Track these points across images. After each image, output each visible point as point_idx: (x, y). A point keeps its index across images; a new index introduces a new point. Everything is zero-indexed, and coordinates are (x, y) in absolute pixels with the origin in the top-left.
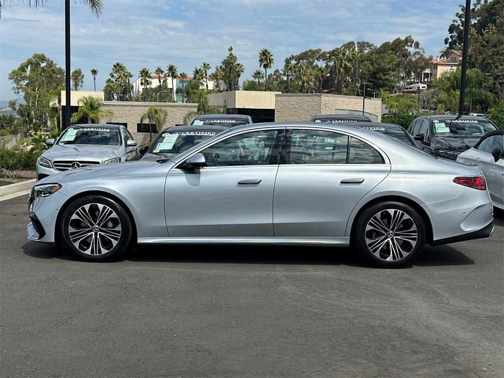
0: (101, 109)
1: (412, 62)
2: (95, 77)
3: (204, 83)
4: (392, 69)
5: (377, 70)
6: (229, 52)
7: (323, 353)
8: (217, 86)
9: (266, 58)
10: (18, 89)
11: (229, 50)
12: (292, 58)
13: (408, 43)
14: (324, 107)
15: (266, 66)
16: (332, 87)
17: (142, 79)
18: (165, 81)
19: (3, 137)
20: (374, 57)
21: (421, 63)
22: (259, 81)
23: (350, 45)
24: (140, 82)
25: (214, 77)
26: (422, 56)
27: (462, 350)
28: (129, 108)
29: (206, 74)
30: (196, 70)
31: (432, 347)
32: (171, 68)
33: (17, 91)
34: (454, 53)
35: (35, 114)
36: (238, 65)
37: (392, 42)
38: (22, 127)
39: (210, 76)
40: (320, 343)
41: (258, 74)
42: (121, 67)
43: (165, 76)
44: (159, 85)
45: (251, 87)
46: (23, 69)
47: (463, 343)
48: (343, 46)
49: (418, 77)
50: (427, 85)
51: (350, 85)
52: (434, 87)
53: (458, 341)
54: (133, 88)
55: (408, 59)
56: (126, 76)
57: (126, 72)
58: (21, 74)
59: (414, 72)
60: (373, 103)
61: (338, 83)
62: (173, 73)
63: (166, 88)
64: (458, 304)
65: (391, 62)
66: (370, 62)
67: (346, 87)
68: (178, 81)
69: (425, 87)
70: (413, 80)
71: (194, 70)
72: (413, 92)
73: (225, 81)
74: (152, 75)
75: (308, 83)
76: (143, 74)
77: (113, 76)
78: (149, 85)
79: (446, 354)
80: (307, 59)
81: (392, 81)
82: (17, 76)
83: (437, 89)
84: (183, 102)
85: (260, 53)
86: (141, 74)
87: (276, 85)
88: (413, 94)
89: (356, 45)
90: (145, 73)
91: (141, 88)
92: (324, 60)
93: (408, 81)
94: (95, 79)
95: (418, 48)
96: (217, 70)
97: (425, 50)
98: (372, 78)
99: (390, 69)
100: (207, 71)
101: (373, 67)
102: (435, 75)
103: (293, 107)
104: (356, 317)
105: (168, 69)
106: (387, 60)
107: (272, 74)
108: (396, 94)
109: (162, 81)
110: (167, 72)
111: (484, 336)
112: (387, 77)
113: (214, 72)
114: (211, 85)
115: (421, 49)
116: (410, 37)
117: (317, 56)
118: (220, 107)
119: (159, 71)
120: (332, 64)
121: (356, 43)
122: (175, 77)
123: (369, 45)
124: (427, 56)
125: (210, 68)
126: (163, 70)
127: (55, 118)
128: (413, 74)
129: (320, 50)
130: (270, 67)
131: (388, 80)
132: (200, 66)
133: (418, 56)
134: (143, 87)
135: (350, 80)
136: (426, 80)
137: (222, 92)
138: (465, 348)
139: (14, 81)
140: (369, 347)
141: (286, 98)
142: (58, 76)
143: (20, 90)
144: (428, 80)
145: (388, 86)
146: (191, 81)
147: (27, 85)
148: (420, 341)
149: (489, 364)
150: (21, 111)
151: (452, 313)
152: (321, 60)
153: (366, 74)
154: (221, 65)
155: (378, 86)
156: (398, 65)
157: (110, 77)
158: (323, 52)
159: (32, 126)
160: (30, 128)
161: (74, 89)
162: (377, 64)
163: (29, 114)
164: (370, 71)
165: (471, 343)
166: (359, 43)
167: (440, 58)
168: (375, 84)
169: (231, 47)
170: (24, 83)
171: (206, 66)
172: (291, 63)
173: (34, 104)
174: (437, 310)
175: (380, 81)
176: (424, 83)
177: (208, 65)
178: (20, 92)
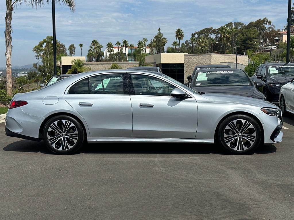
0: (84, 66)
1: (268, 33)
2: (81, 49)
3: (144, 50)
4: (255, 38)
5: (246, 38)
6: (158, 31)
7: (165, 209)
8: (152, 51)
9: (179, 34)
10: (38, 56)
11: (158, 30)
12: (196, 33)
13: (264, 22)
14: (213, 61)
15: (179, 39)
16: (219, 50)
17: (108, 49)
18: (122, 49)
19: (30, 84)
20: (244, 31)
21: (273, 33)
22: (176, 48)
23: (230, 24)
24: (107, 51)
25: (150, 46)
26: (273, 29)
27: (254, 206)
28: (100, 65)
29: (145, 45)
30: (139, 42)
31: (235, 205)
32: (125, 42)
33: (38, 58)
34: (293, 27)
35: (48, 71)
36: (164, 38)
37: (255, 22)
38: (41, 78)
39: (148, 46)
40: (166, 202)
41: (175, 43)
42: (96, 42)
43: (122, 47)
44: (118, 51)
45: (171, 51)
46: (41, 45)
47: (256, 202)
48: (226, 25)
49: (271, 42)
50: (277, 47)
51: (230, 48)
52: (281, 47)
53: (253, 201)
54: (103, 54)
55: (265, 32)
56: (99, 47)
57: (99, 45)
58: (40, 48)
59: (268, 39)
60: (243, 58)
61: (223, 47)
62: (126, 44)
63: (122, 53)
64: (261, 177)
65: (255, 33)
66: (242, 34)
67: (228, 49)
68: (129, 49)
69: (275, 48)
70: (268, 44)
71: (138, 42)
72: (268, 51)
73: (156, 48)
74: (114, 46)
75: (205, 48)
76: (109, 46)
77: (92, 47)
78: (113, 52)
79: (243, 208)
80: (204, 33)
81: (256, 45)
82: (38, 49)
83: (282, 48)
84: (132, 61)
85: (176, 31)
86: (108, 45)
87: (187, 50)
88: (268, 52)
89: (233, 24)
90: (110, 45)
91: (108, 54)
92: (214, 34)
93: (265, 44)
94: (81, 50)
95: (270, 24)
96: (152, 42)
97: (275, 26)
98: (244, 44)
99: (254, 38)
100: (146, 42)
101: (244, 37)
102: (281, 40)
103: (195, 62)
104: (194, 186)
105: (123, 42)
106: (252, 33)
107: (184, 43)
108: (258, 53)
109: (120, 49)
110: (122, 44)
111: (271, 197)
112: (252, 42)
113: (150, 43)
114: (148, 51)
115: (272, 25)
116: (266, 18)
117: (210, 32)
118: (152, 63)
119: (118, 44)
120: (219, 36)
121: (233, 23)
122: (127, 47)
123: (241, 24)
124: (276, 29)
125: (147, 41)
126: (120, 43)
127: (59, 73)
128: (268, 40)
129: (212, 28)
130: (182, 39)
131: (253, 44)
132: (141, 40)
133: (271, 30)
134: (109, 53)
135: (230, 45)
136: (276, 43)
137: (154, 54)
138: (256, 205)
139: (36, 52)
140: (196, 205)
141: (190, 56)
142: (61, 49)
143: (39, 57)
144: (277, 43)
145: (253, 48)
146: (136, 48)
147: (43, 54)
148: (229, 201)
149: (268, 215)
150: (40, 69)
151: (256, 183)
152: (213, 34)
153: (239, 41)
154: (154, 39)
155: (247, 48)
156: (259, 35)
157: (90, 48)
158: (214, 29)
159: (46, 77)
160: (45, 78)
161: (70, 55)
162: (246, 35)
163: (44, 71)
164: (242, 39)
165: (261, 202)
166: (235, 23)
167: (285, 30)
168: (245, 47)
169: (159, 28)
170: (42, 53)
171: (145, 40)
172: (195, 36)
173: (47, 65)
174: (247, 181)
175: (248, 45)
176: (275, 45)
177: (146, 39)
178: (40, 58)
